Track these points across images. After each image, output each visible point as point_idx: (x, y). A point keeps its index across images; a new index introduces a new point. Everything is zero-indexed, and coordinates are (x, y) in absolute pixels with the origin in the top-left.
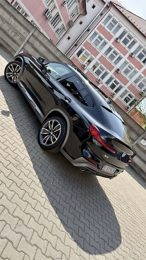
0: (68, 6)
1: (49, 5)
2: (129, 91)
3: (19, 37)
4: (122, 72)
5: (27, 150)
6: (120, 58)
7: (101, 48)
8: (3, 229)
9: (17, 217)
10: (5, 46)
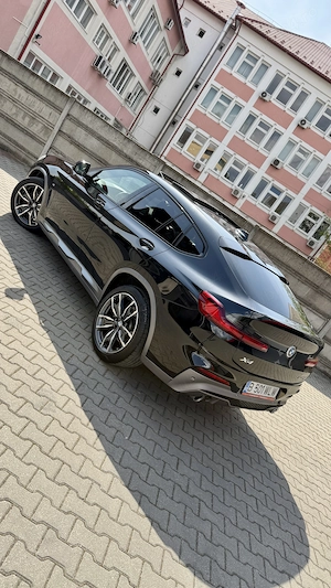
0: (144, 42)
1: (101, 48)
2: (308, 205)
3: (40, 125)
4: (285, 165)
5: (67, 370)
6: (276, 135)
7: (230, 121)
8: (8, 553)
9: (42, 522)
10: (14, 149)
